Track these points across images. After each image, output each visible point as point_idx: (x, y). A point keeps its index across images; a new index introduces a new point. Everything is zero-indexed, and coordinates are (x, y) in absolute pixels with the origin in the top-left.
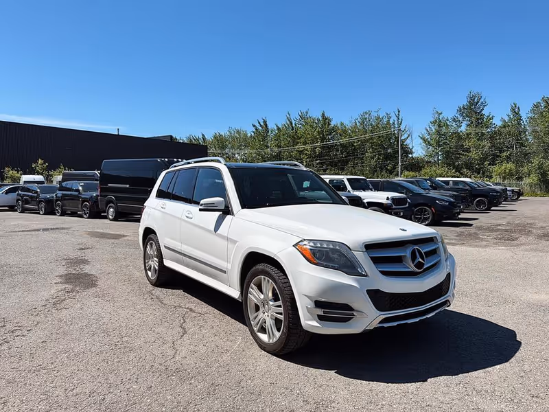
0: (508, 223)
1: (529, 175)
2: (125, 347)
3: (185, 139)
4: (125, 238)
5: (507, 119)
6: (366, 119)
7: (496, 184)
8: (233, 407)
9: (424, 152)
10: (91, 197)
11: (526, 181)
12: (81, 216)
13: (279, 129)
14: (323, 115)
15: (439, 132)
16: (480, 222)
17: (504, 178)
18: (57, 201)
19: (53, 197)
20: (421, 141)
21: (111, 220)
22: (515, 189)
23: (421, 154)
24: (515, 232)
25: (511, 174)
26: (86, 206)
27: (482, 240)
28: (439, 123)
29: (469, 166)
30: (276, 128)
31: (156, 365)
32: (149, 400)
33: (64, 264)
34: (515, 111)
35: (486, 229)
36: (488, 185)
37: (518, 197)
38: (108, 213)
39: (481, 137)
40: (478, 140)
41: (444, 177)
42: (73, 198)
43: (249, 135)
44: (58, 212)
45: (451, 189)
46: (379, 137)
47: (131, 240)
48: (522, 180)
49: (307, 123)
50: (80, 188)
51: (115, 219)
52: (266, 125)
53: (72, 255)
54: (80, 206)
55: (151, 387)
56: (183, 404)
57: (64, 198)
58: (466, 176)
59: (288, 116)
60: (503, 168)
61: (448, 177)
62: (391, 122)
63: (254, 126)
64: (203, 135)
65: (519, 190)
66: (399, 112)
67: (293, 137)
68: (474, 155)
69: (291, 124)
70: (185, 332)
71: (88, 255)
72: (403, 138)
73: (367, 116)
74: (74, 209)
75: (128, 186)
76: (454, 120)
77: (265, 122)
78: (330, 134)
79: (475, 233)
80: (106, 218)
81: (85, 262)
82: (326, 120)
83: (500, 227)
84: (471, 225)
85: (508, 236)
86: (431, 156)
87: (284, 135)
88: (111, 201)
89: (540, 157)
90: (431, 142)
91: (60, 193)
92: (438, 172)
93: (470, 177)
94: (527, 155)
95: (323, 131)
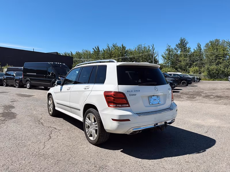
0: (193, 91)
1: (204, 72)
2: (23, 145)
3: (63, 54)
4: (33, 97)
5: (196, 49)
6: (140, 48)
7: (191, 75)
8: (64, 170)
9: (163, 62)
10: (20, 78)
11: (203, 74)
12: (15, 87)
13: (104, 51)
14: (122, 45)
15: (169, 54)
16: (183, 91)
17: (194, 73)
18: (4, 80)
19: (2, 78)
20: (162, 57)
21: (28, 89)
22: (198, 77)
23: (162, 63)
24: (195, 95)
25: (197, 71)
26: (17, 82)
27: (182, 98)
28: (169, 50)
29: (181, 68)
30: (103, 50)
31: (35, 153)
32: (28, 168)
33: (3, 108)
34: (199, 46)
35: (184, 94)
36: (187, 76)
37: (199, 81)
38: (27, 86)
39: (186, 56)
40: (185, 57)
41: (171, 72)
42: (11, 79)
43: (91, 53)
44: (5, 85)
45: (172, 77)
46: (145, 55)
47: (36, 98)
48: (201, 74)
49: (116, 49)
50: (15, 75)
51: (30, 88)
52: (99, 49)
53: (7, 104)
54: (14, 82)
55: (30, 162)
56: (43, 169)
57: (7, 79)
58: (180, 72)
59: (108, 45)
60: (194, 69)
61: (172, 72)
62: (150, 49)
63: (93, 49)
64: (71, 52)
65: (200, 78)
66: (153, 45)
67: (110, 54)
68: (183, 63)
69: (109, 48)
70: (50, 138)
71: (15, 104)
72: (155, 56)
73: (140, 46)
74: (12, 84)
75: (35, 74)
76: (175, 49)
77: (98, 48)
78: (125, 53)
79: (180, 95)
80: (26, 88)
81: (13, 107)
82: (124, 48)
83: (190, 93)
84: (179, 92)
85: (192, 97)
86: (166, 63)
87: (106, 53)
88: (28, 81)
89: (208, 64)
90: (166, 58)
91: (5, 77)
92: (169, 70)
93: (181, 72)
94: (203, 64)
95: (122, 52)
